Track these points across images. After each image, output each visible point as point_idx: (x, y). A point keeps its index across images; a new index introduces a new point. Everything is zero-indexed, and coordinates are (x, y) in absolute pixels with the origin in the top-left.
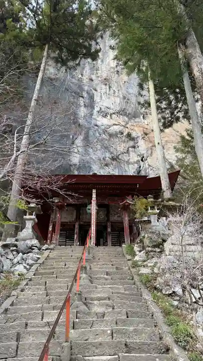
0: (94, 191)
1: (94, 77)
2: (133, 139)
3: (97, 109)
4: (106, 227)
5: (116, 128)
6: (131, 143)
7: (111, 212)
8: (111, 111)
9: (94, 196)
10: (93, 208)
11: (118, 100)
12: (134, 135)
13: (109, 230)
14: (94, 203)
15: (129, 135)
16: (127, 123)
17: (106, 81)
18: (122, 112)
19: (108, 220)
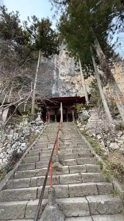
0: (61, 103)
1: (58, 62)
2: (74, 84)
3: (60, 74)
4: (66, 116)
5: (67, 80)
6: (73, 86)
7: (68, 110)
8: (65, 74)
9: (61, 105)
10: (61, 109)
11: (67, 70)
12: (74, 82)
13: (67, 117)
14: (61, 107)
15: (72, 83)
16: (71, 78)
17: (63, 63)
18: (69, 74)
19: (67, 113)
